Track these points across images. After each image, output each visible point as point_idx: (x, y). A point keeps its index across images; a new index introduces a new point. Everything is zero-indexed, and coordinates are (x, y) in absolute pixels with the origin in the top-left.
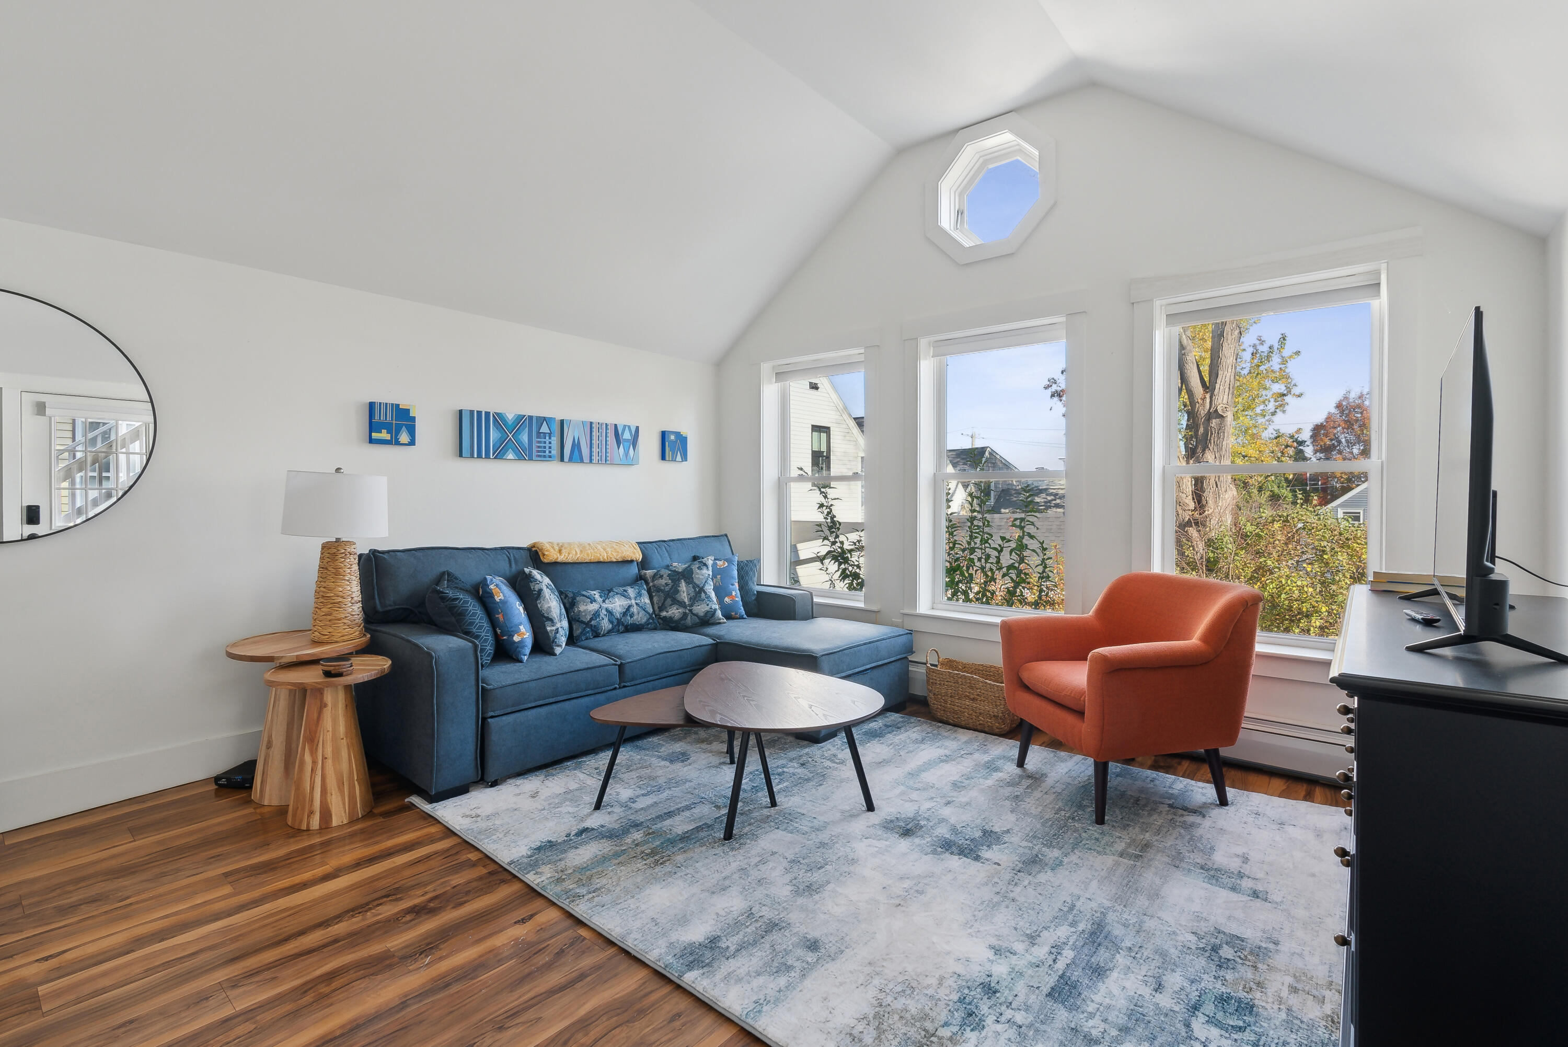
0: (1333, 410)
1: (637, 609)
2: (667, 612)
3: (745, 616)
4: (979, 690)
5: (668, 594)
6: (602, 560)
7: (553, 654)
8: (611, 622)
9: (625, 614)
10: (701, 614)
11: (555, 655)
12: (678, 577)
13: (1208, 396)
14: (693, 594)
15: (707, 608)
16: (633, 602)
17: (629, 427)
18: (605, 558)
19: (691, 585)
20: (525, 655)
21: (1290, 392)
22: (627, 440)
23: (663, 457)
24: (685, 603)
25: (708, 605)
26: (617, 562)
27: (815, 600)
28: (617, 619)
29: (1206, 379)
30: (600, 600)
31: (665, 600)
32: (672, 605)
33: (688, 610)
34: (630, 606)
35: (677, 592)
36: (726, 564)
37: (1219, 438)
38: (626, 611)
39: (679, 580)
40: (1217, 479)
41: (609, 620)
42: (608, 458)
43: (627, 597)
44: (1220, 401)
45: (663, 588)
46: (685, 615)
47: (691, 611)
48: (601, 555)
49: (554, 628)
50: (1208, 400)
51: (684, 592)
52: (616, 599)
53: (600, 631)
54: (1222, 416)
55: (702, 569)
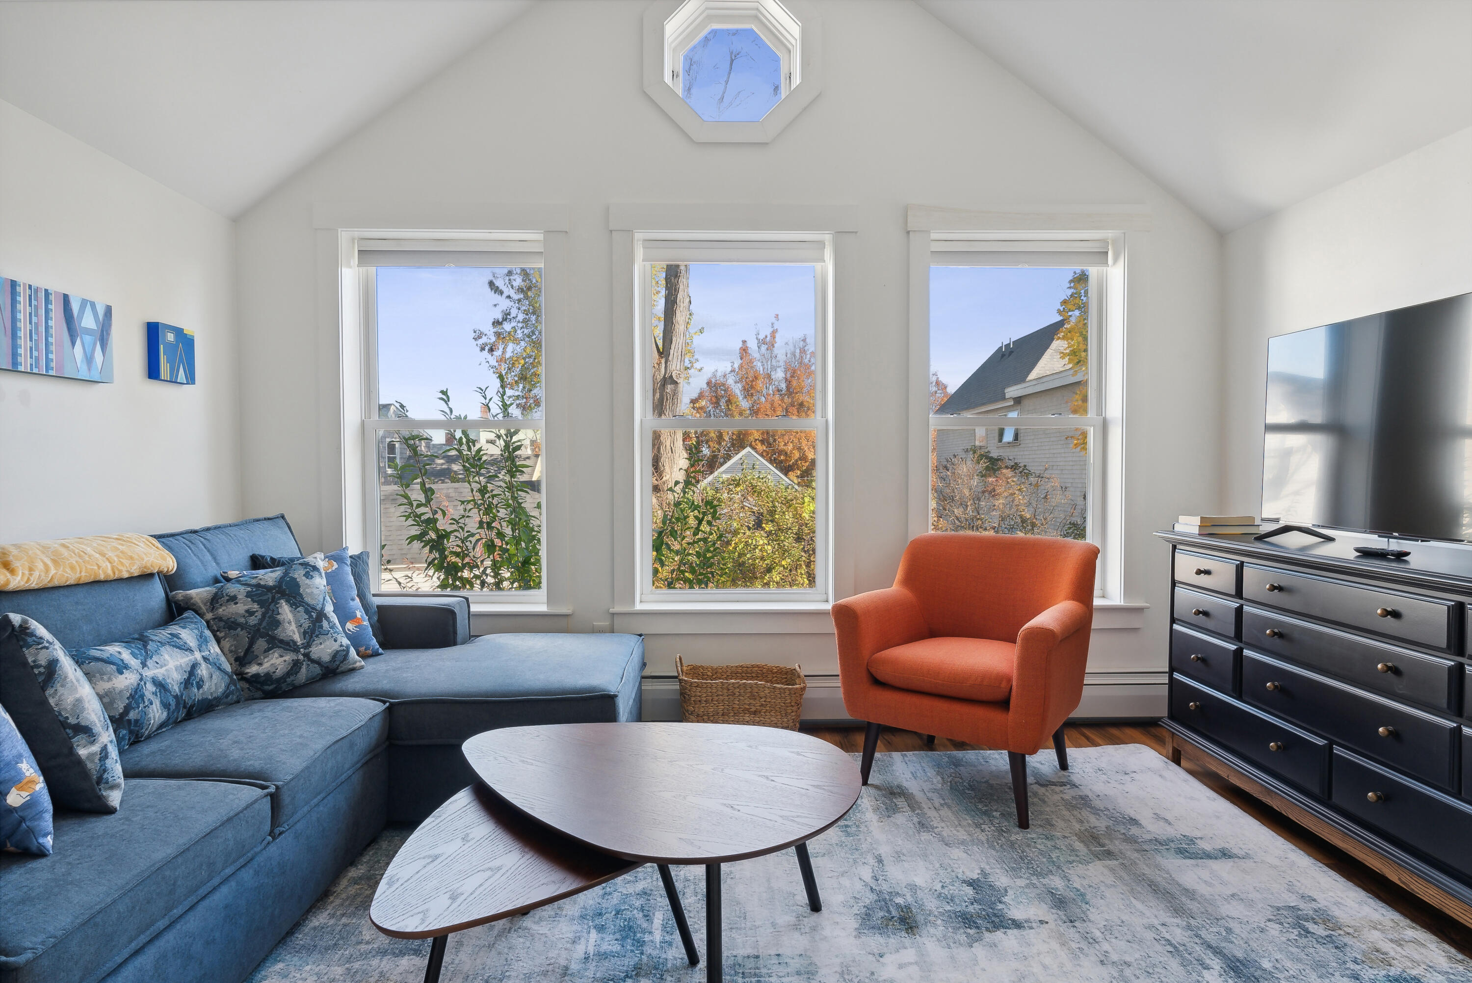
0: (705, 386)
1: (208, 668)
2: (260, 664)
3: (381, 650)
4: (763, 699)
5: (258, 630)
6: (102, 577)
7: (107, 810)
8: (165, 705)
9: (187, 683)
10: (326, 658)
11: (111, 811)
12: (270, 595)
13: (663, 361)
14: (306, 624)
15: (336, 647)
16: (198, 655)
17: (93, 305)
18: (110, 572)
19: (300, 609)
20: (46, 835)
21: (692, 366)
22: (88, 331)
23: (153, 372)
24: (295, 643)
25: (335, 641)
26: (131, 579)
27: (474, 608)
28: (176, 697)
29: (661, 347)
30: (134, 663)
31: (252, 643)
32: (267, 651)
33: (303, 655)
34: (194, 666)
35: (277, 623)
36: (335, 566)
37: (673, 404)
38: (189, 678)
39: (275, 601)
40: (672, 445)
41: (162, 702)
42: (53, 364)
43: (185, 648)
44: (674, 367)
45: (242, 620)
46: (296, 664)
47: (307, 655)
48: (99, 567)
49: (96, 748)
50: (663, 365)
51: (290, 623)
52: (167, 657)
53: (143, 730)
54: (676, 383)
55: (312, 577)
